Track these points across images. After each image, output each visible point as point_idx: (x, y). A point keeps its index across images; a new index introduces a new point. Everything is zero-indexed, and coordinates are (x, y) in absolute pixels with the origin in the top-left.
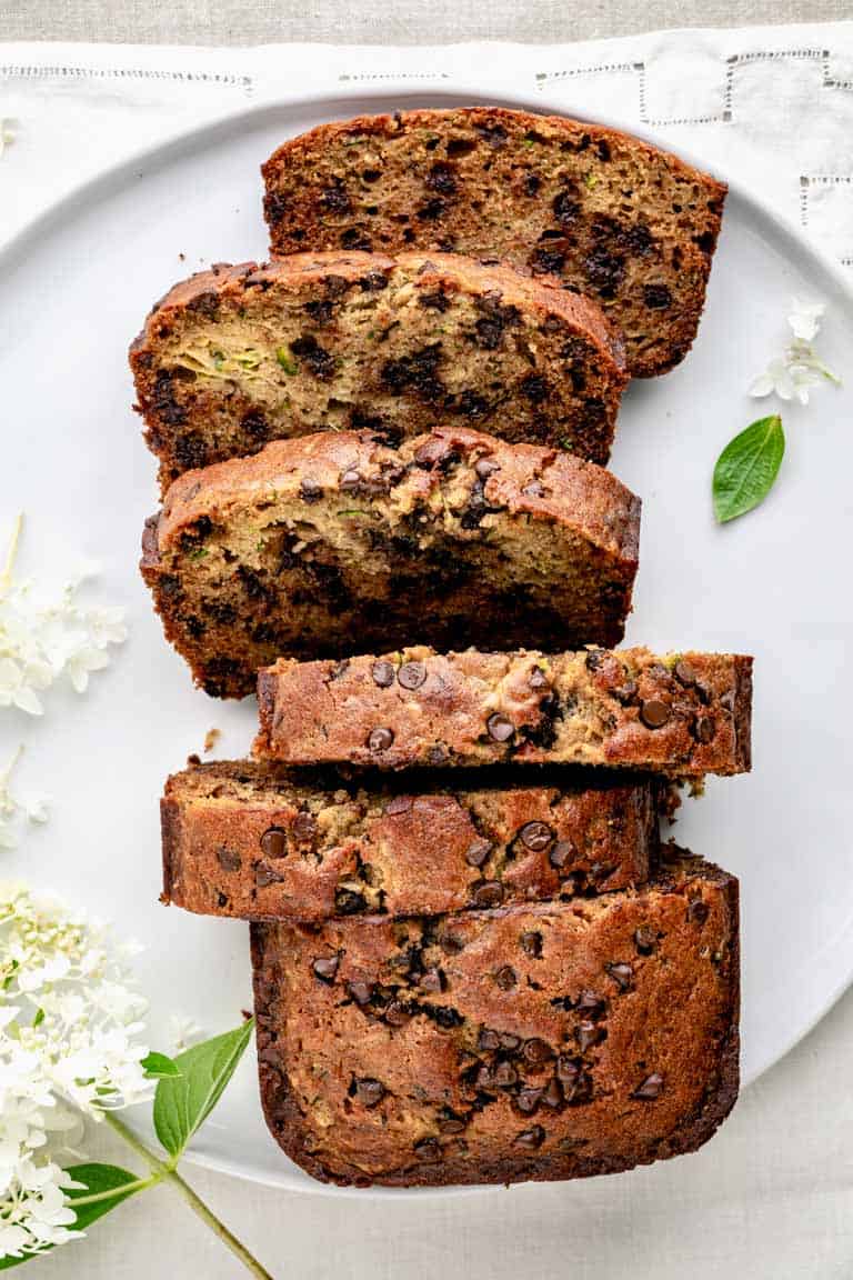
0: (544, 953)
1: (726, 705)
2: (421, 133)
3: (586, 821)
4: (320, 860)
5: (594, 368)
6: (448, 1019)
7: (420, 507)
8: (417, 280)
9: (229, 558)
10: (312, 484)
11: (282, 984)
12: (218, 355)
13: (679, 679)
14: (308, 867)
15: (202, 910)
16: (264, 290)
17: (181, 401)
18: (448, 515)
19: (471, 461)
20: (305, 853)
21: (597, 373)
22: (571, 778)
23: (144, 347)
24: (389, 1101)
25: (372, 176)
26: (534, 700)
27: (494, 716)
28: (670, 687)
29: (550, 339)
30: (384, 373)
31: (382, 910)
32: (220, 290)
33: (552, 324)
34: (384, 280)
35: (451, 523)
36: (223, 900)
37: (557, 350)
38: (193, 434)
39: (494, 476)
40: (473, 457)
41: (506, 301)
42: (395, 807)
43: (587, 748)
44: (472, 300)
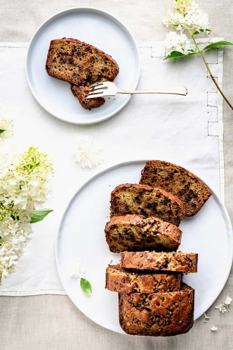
0: (165, 301)
1: (194, 262)
2: (172, 167)
3: (172, 279)
4: (130, 284)
5: (180, 212)
6: (149, 310)
7: (148, 230)
8: (157, 192)
9: (118, 231)
10: (132, 223)
11: (123, 303)
12: (124, 196)
13: (187, 258)
14: (129, 285)
15: (112, 291)
16: (133, 188)
17: (117, 202)
18: (152, 232)
19: (157, 224)
20: (128, 283)
21: (180, 213)
22: (169, 273)
23: (114, 193)
24: (139, 322)
25: (162, 170)
26: (165, 261)
27: (158, 263)
28: (186, 259)
29: (175, 206)
30: (148, 205)
31: (139, 292)
32: (127, 186)
33: (175, 203)
34: (152, 191)
35: (152, 233)
36: (115, 289)
37: (175, 208)
38: (117, 208)
39: (160, 228)
40: (157, 223)
41: (169, 198)
42: (142, 276)
43: (172, 269)
44: (164, 197)
